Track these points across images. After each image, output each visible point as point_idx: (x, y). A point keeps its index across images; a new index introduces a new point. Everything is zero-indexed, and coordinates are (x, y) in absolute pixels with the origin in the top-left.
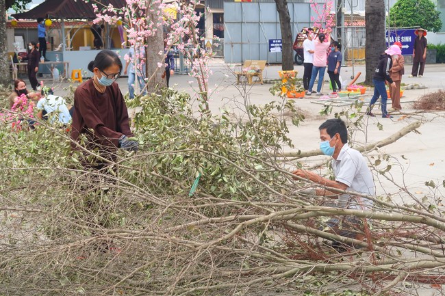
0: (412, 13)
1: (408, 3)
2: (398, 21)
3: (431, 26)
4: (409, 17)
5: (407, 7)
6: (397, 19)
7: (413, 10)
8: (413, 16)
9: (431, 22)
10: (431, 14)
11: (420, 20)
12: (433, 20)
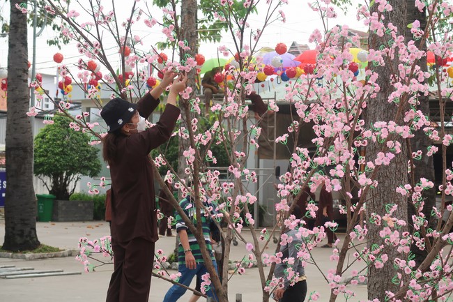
0: (60, 149)
1: (55, 135)
2: (42, 159)
3: (87, 167)
4: (57, 154)
5: (54, 140)
6: (40, 156)
7: (63, 145)
8: (63, 153)
9: (86, 163)
10: (87, 151)
11: (71, 159)
12: (89, 159)
